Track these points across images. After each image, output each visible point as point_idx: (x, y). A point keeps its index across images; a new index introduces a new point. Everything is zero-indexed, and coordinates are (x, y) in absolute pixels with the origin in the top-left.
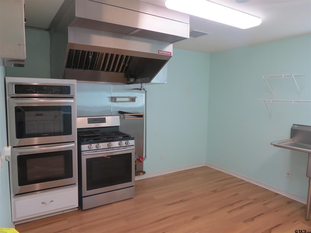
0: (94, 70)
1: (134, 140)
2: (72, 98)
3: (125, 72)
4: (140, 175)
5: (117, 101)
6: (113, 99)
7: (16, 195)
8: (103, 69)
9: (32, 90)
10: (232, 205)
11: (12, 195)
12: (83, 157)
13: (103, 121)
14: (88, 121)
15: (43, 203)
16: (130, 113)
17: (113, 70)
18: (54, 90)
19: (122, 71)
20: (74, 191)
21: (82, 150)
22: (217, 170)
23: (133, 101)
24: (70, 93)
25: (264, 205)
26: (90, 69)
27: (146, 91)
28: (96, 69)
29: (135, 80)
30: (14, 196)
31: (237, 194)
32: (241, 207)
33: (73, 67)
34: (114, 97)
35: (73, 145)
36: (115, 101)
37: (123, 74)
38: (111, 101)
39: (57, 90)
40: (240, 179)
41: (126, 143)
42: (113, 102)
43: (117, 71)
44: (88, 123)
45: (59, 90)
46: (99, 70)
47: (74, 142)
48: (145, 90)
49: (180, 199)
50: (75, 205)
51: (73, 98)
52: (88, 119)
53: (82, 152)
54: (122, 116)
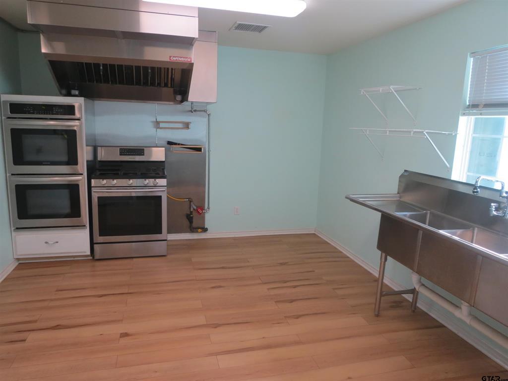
1: (165, 180)
2: (78, 120)
4: (197, 232)
7: (17, 228)
9: (29, 109)
10: (286, 282)
11: (13, 229)
12: (93, 194)
13: (140, 152)
14: (120, 152)
15: (46, 243)
18: (54, 110)
20: (84, 234)
21: (93, 186)
22: (325, 240)
24: (74, 114)
25: (334, 289)
27: (209, 115)
30: (14, 229)
31: (314, 271)
32: (295, 287)
35: (81, 178)
36: (159, 128)
40: (346, 255)
42: (156, 129)
44: (120, 155)
45: (61, 110)
47: (82, 174)
48: (207, 113)
49: (222, 266)
50: (85, 252)
51: (80, 120)
53: (92, 188)
54: (169, 147)
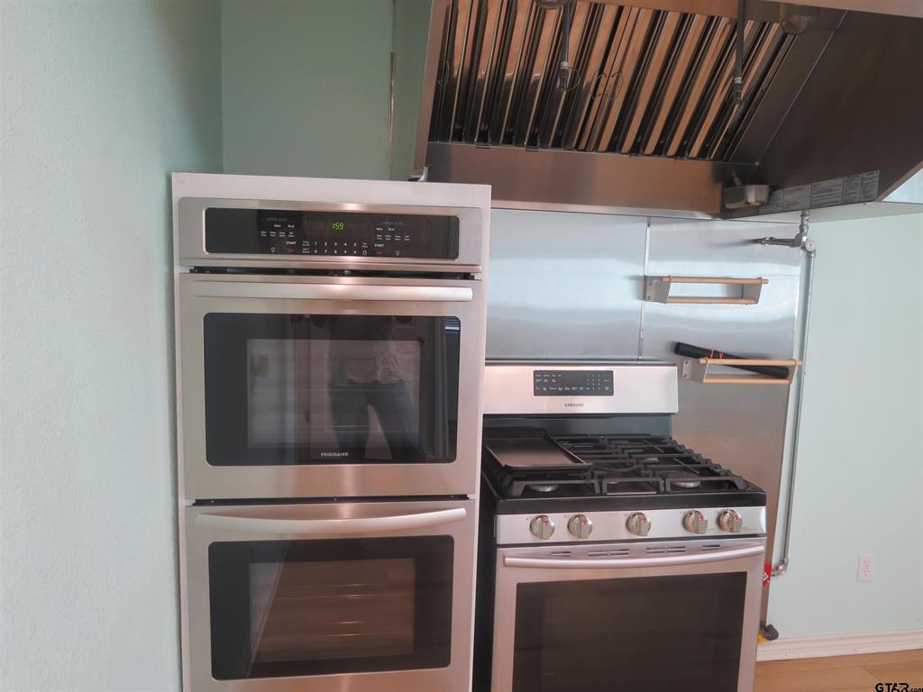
0: (577, 147)
2: (467, 276)
3: (720, 156)
5: (670, 294)
6: (654, 288)
8: (614, 146)
9: (282, 234)
12: (500, 574)
13: (602, 384)
14: (536, 384)
16: (727, 356)
17: (660, 150)
18: (379, 237)
19: (703, 153)
21: (501, 541)
23: (742, 298)
24: (456, 255)
26: (557, 144)
27: (809, 254)
28: (582, 145)
29: (770, 195)
33: (483, 138)
34: (661, 278)
35: (458, 511)
36: (662, 297)
37: (705, 167)
38: (642, 295)
39: (398, 238)
41: (719, 522)
42: (649, 299)
43: (682, 152)
44: (537, 393)
45: (407, 238)
46: (596, 149)
47: (464, 497)
48: (804, 248)
51: (473, 278)
52: (535, 372)
53: (500, 551)
54: (688, 364)
